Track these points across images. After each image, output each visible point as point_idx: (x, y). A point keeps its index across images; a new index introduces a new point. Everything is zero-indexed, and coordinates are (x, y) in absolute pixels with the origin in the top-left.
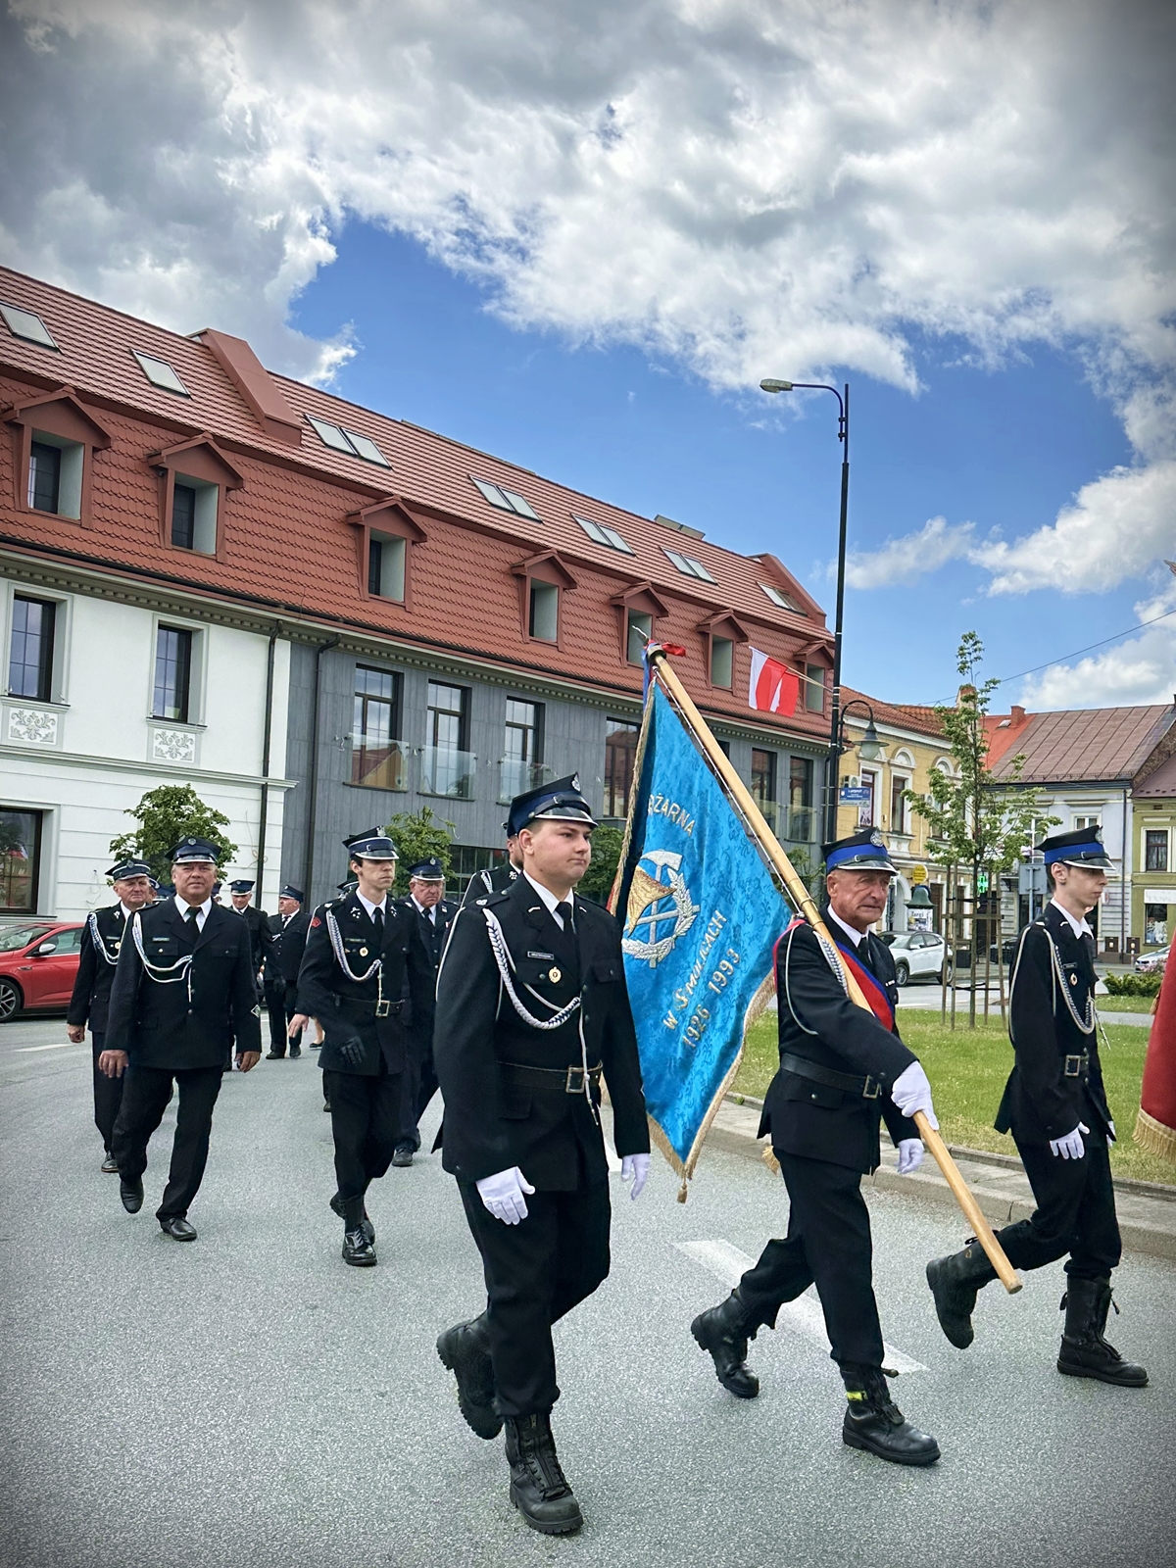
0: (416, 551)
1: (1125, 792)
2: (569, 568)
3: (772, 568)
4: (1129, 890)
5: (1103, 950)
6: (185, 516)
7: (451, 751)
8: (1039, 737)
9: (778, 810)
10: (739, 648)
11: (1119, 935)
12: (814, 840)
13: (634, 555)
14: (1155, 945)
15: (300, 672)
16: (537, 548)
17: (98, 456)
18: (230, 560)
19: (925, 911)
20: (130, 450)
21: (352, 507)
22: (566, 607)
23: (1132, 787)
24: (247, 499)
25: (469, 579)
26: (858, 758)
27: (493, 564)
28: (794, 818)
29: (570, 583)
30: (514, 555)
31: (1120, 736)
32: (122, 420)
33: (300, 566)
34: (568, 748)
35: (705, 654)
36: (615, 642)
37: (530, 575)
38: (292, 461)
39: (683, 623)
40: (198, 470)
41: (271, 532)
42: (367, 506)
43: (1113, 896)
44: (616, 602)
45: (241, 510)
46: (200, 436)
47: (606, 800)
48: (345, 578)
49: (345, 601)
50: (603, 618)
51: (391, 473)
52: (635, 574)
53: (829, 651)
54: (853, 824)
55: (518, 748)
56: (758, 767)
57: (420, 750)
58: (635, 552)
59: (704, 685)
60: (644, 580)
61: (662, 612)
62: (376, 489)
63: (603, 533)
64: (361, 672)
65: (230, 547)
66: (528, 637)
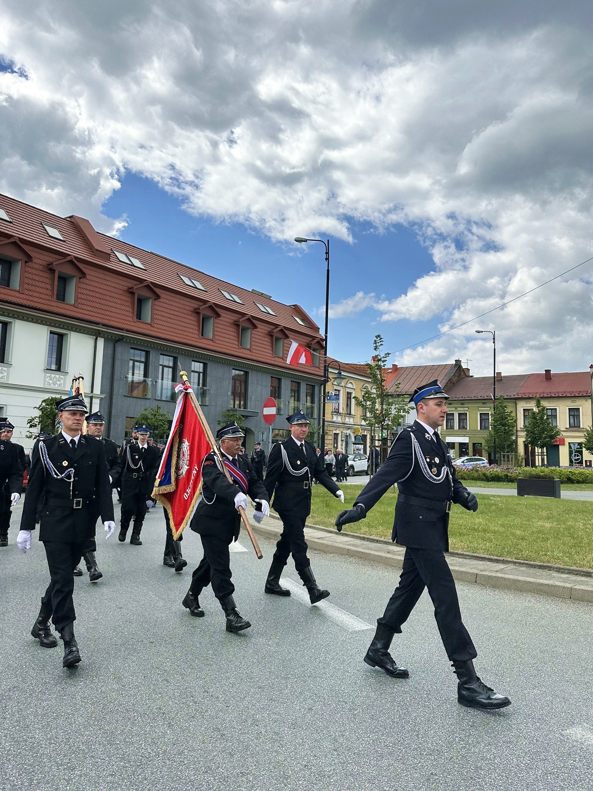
0: (156, 302)
2: (218, 310)
3: (298, 310)
6: (62, 289)
7: (169, 382)
8: (403, 377)
9: (301, 405)
10: (285, 341)
12: (316, 417)
13: (244, 305)
15: (108, 351)
16: (205, 302)
17: (27, 265)
18: (80, 306)
19: (360, 446)
20: (40, 262)
21: (131, 285)
24: (88, 282)
25: (177, 314)
26: (333, 384)
27: (187, 308)
28: (307, 409)
29: (218, 315)
30: (195, 304)
32: (37, 250)
33: (108, 308)
34: (216, 381)
35: (272, 344)
36: (236, 339)
37: (202, 312)
38: (106, 267)
39: (263, 331)
40: (68, 270)
41: (97, 295)
42: (136, 285)
44: (237, 323)
45: (85, 286)
46: (69, 257)
47: (232, 402)
49: (127, 323)
50: (232, 329)
51: (146, 272)
52: (244, 312)
53: (321, 342)
54: (331, 411)
55: (196, 381)
56: (293, 388)
57: (156, 382)
58: (244, 303)
59: (271, 356)
60: (247, 314)
61: (255, 327)
62: (141, 279)
63: (231, 296)
64: (132, 351)
65: (80, 301)
66: (201, 337)
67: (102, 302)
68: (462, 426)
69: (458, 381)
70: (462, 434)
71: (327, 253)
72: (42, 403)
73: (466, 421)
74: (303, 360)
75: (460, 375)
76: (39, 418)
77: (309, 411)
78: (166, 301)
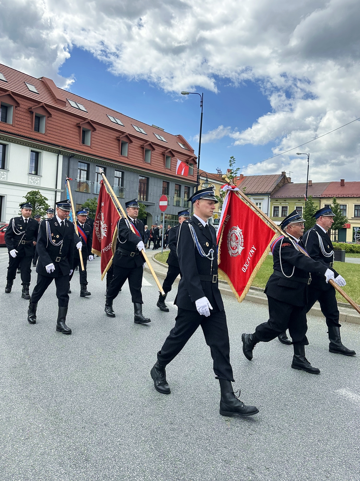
0: (94, 133)
1: (269, 196)
2: (131, 138)
3: (181, 138)
6: (37, 124)
8: (247, 182)
10: (173, 159)
13: (147, 135)
15: (65, 163)
16: (123, 133)
17: (17, 109)
18: (48, 135)
21: (78, 122)
22: (130, 148)
24: (53, 120)
25: (106, 140)
27: (112, 136)
28: (185, 202)
29: (131, 142)
30: (117, 134)
31: (267, 182)
32: (22, 99)
33: (65, 136)
34: (130, 183)
35: (164, 160)
36: (142, 157)
37: (121, 140)
38: (63, 110)
39: (158, 152)
40: (41, 112)
41: (58, 128)
42: (82, 122)
44: (142, 147)
45: (51, 122)
46: (41, 104)
47: (139, 196)
48: (76, 140)
49: (76, 145)
50: (139, 151)
51: (87, 113)
52: (147, 139)
53: (195, 159)
55: (117, 183)
56: (176, 189)
57: (94, 183)
58: (147, 134)
59: (164, 168)
60: (149, 141)
61: (154, 149)
62: (84, 118)
63: (139, 129)
64: (79, 163)
65: (48, 132)
66: (120, 155)
67: (62, 132)
68: (284, 215)
69: (283, 186)
71: (202, 102)
72: (27, 194)
73: (286, 212)
75: (284, 181)
78: (100, 132)
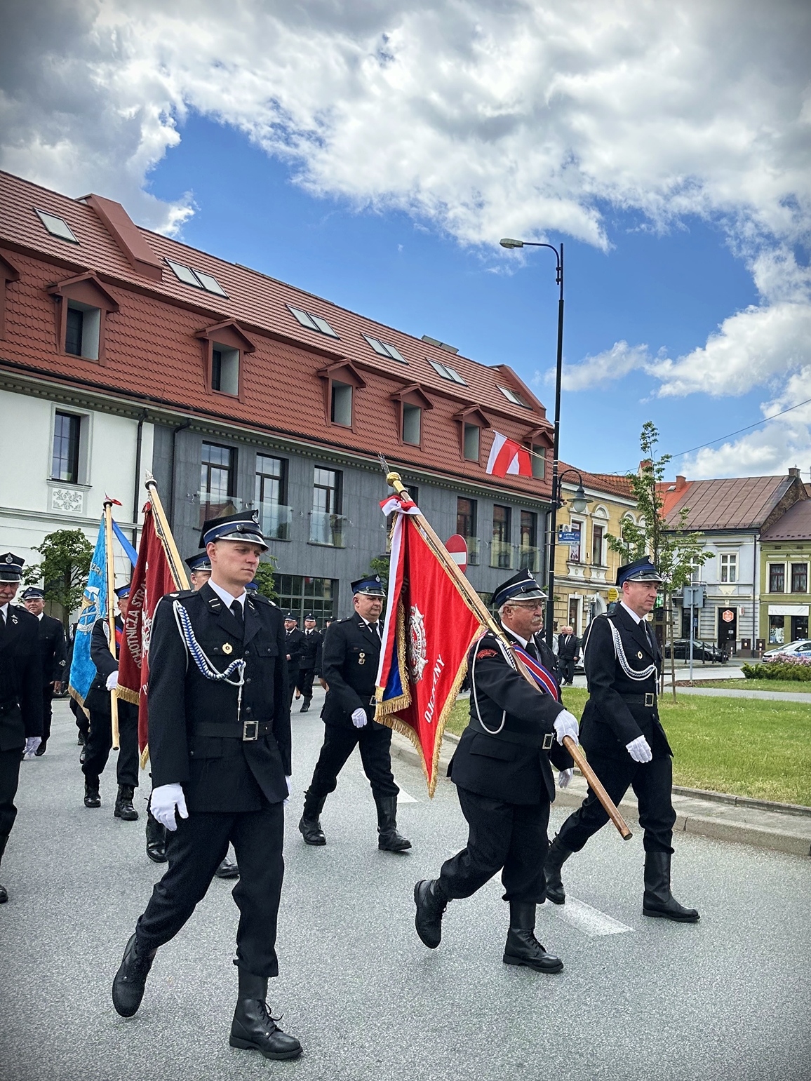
0: (247, 358)
1: (755, 537)
2: (360, 373)
3: (507, 375)
4: (758, 606)
5: (740, 648)
6: (75, 332)
8: (696, 498)
9: (512, 549)
10: (484, 433)
11: (751, 638)
12: (538, 570)
13: (407, 364)
14: (776, 644)
15: (161, 446)
16: (336, 358)
17: (10, 286)
18: (109, 364)
20: (34, 282)
21: (199, 326)
22: (357, 401)
23: (760, 534)
24: (122, 319)
25: (287, 380)
26: (569, 511)
27: (303, 368)
28: (523, 555)
29: (361, 384)
30: (319, 363)
31: (751, 498)
32: (28, 260)
33: (160, 369)
34: (359, 503)
35: (460, 436)
36: (394, 427)
37: (332, 377)
38: (155, 292)
39: (443, 414)
40: (85, 298)
41: (139, 344)
42: (211, 325)
43: (747, 610)
44: (395, 398)
45: (117, 327)
46: (87, 273)
48: (194, 378)
49: (194, 395)
50: (384, 409)
51: (228, 301)
52: (408, 377)
53: (549, 435)
54: (566, 559)
55: (323, 503)
56: (497, 518)
57: (250, 504)
58: (408, 362)
59: (459, 459)
60: (414, 382)
61: (429, 405)
62: (218, 314)
63: (383, 347)
64: (206, 447)
65: (108, 354)
66: (330, 423)
67: (151, 356)
68: (798, 588)
69: (793, 506)
70: (798, 600)
71: (560, 269)
72: (46, 540)
73: (804, 577)
74: (514, 468)
75: (797, 495)
76: (41, 567)
77: (527, 559)
78: (265, 356)
